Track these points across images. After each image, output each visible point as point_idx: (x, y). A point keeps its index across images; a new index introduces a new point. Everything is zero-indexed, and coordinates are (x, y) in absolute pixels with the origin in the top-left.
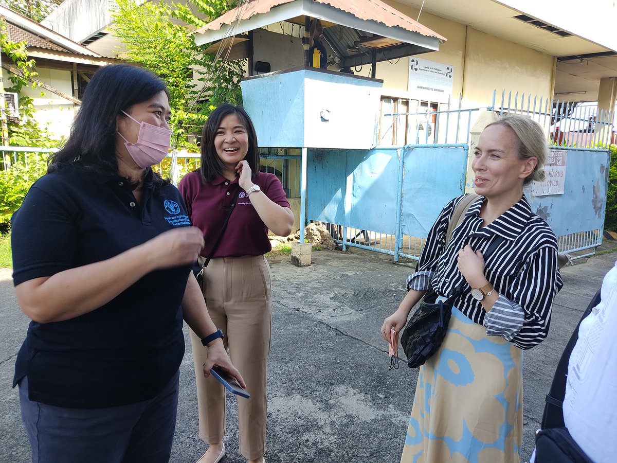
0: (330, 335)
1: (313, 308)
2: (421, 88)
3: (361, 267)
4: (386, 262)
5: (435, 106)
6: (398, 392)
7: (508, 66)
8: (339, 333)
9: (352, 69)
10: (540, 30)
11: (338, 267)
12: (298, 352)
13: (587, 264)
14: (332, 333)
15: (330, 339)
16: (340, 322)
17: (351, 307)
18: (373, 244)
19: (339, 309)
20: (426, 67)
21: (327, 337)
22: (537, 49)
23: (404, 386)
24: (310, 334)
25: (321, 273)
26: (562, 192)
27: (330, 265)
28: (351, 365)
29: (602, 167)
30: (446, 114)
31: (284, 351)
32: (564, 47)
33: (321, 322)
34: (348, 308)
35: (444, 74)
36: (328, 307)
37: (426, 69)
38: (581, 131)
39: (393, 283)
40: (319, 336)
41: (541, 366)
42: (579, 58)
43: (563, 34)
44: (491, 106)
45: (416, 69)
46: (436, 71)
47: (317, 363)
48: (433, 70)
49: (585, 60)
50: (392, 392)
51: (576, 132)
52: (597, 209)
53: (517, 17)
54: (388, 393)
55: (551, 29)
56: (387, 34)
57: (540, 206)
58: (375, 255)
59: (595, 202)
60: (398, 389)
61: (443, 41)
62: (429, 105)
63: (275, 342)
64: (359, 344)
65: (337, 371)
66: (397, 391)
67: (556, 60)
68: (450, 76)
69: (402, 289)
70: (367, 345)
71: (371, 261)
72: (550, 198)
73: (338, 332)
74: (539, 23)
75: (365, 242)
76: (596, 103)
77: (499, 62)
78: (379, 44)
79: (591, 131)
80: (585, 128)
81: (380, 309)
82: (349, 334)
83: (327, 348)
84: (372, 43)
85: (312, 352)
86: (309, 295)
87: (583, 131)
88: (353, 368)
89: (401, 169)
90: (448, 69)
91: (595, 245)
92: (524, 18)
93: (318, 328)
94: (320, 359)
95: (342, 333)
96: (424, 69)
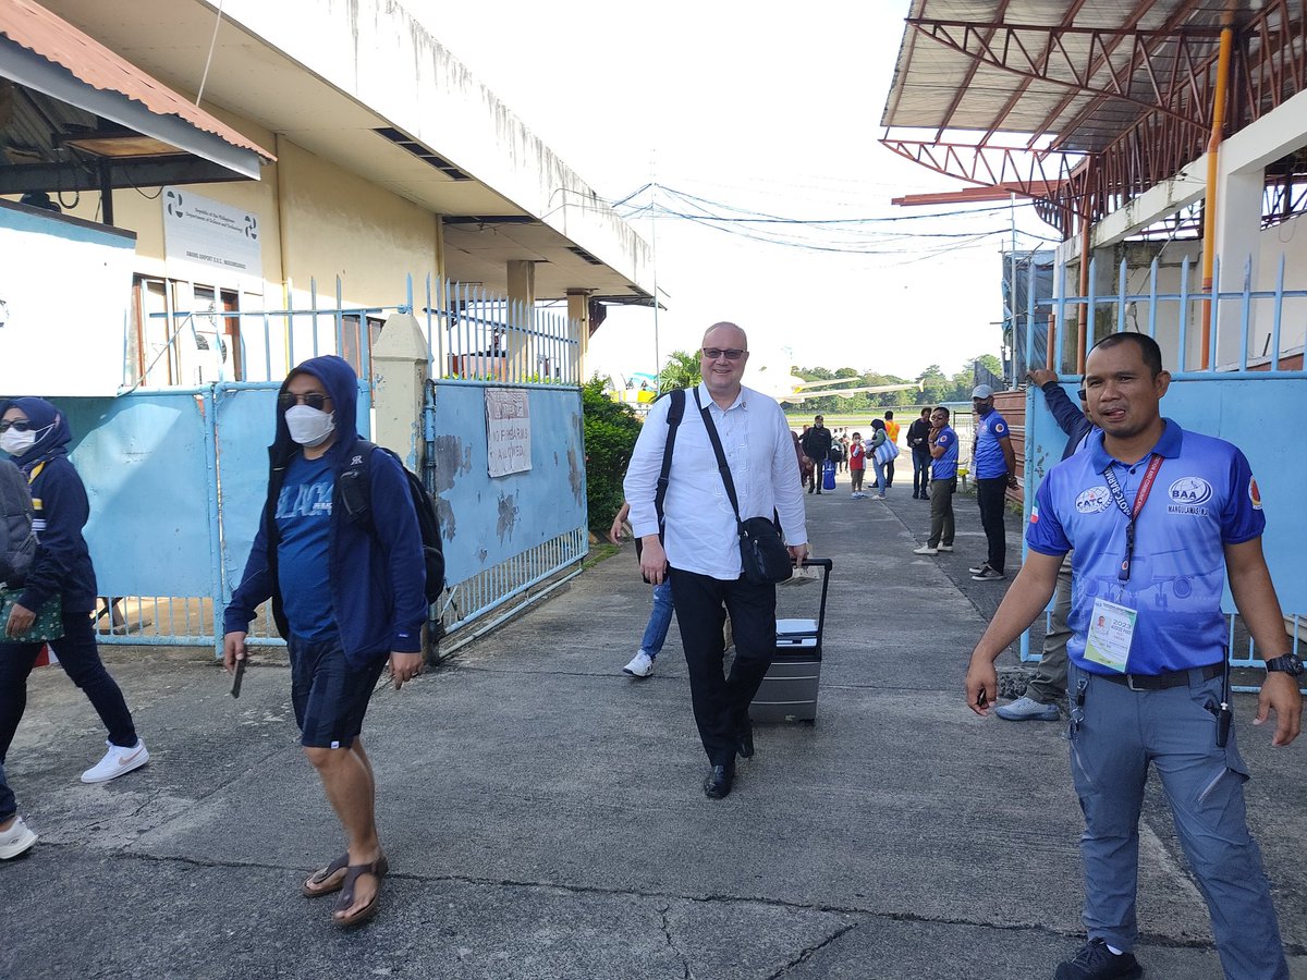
0: (166, 879)
1: (69, 826)
2: (195, 255)
3: (138, 689)
4: (194, 666)
5: (230, 298)
6: (412, 948)
7: (360, 224)
8: (187, 864)
9: (53, 197)
10: (418, 162)
11: (76, 704)
12: (103, 955)
13: (573, 592)
14: (169, 872)
15: (171, 888)
16: (174, 841)
17: (178, 793)
18: (135, 628)
19: (148, 808)
20: (200, 212)
21: (163, 886)
22: (407, 196)
23: (415, 929)
24: (110, 896)
25: (33, 730)
26: (529, 467)
27: (48, 705)
28: (269, 930)
29: (574, 418)
30: (310, 317)
31: (57, 968)
32: (456, 199)
33: (120, 855)
34: (172, 799)
35: (241, 230)
36: (115, 810)
37: (201, 214)
38: (481, 354)
39: (245, 710)
40: (138, 891)
41: (621, 793)
42: (475, 221)
43: (457, 174)
44: (405, 304)
45: (180, 214)
46: (223, 222)
47: (176, 960)
48: (218, 220)
49: (486, 226)
50: (398, 953)
51: (473, 355)
52: (575, 490)
53: (381, 131)
54: (392, 958)
55: (438, 162)
56: (149, 130)
57: (503, 497)
58: (157, 655)
59: (572, 478)
60: (407, 942)
61: (269, 160)
62: (218, 294)
63: (12, 952)
64: (255, 875)
65: (243, 957)
66: (409, 945)
67: (441, 222)
68: (254, 236)
69: (275, 719)
70: (278, 871)
71: (154, 670)
72: (513, 479)
73: (183, 865)
74: (418, 149)
75: (112, 629)
76: (565, 303)
77: (344, 215)
78: (120, 148)
79: (500, 354)
80: (488, 349)
81: (252, 780)
82: (216, 858)
83: (180, 912)
84: (104, 145)
85: (145, 940)
86: (34, 798)
87: (485, 354)
88: (277, 937)
89: (210, 441)
90: (247, 219)
91: (579, 556)
92: (393, 134)
93: (120, 874)
94: (178, 948)
95: (197, 864)
96: (198, 214)
